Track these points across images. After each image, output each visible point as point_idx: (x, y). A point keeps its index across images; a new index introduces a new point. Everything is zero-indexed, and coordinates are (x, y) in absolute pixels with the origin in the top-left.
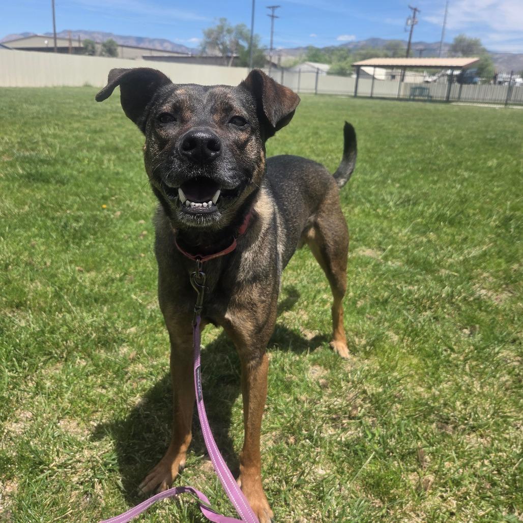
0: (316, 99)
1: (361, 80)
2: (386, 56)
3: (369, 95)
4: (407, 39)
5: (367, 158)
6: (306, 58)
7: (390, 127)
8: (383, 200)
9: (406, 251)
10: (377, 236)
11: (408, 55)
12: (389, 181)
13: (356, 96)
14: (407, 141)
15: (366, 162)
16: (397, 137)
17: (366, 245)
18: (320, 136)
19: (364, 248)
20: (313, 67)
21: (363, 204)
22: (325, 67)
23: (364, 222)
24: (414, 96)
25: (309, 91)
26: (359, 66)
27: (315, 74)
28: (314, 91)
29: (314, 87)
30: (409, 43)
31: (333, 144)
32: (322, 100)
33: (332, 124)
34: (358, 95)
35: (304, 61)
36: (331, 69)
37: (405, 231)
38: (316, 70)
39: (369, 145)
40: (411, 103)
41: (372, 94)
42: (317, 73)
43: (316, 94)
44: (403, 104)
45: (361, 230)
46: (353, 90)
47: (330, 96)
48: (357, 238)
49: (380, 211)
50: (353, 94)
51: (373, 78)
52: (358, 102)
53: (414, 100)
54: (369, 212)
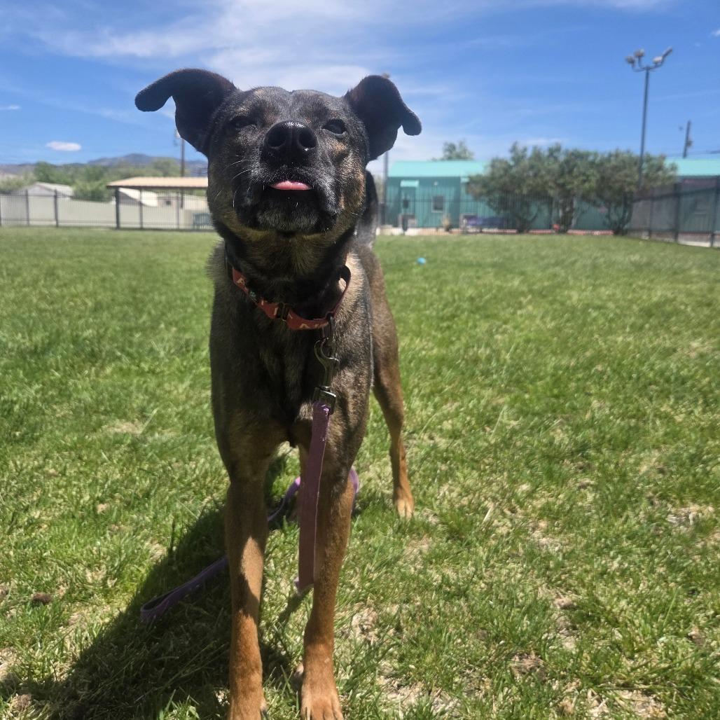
0: (58, 232)
1: (122, 207)
2: (155, 175)
3: (138, 226)
4: (179, 156)
5: (131, 300)
6: (35, 178)
7: (167, 261)
8: (152, 350)
9: (182, 415)
10: (139, 400)
11: (182, 174)
12: (162, 326)
13: (118, 228)
14: (188, 276)
15: (128, 303)
16: (175, 272)
17: (120, 418)
18: (58, 277)
19: (117, 422)
20: (49, 190)
21: (119, 358)
22: (67, 190)
23: (120, 383)
24: (198, 225)
25: (48, 223)
26: (117, 187)
27: (51, 200)
28: (54, 223)
29: (53, 216)
30: (183, 161)
31: (78, 286)
32: (67, 233)
33: (80, 262)
34: (122, 226)
35: (32, 183)
36: (75, 192)
37: (181, 388)
38: (53, 194)
39: (134, 283)
40: (195, 234)
41: (141, 223)
42: (56, 197)
43: (57, 226)
44: (185, 234)
45: (112, 397)
46: (114, 219)
47: (80, 228)
48: (105, 410)
49: (145, 366)
50: (114, 225)
51: (141, 204)
52: (122, 234)
53: (198, 230)
54: (129, 369)
